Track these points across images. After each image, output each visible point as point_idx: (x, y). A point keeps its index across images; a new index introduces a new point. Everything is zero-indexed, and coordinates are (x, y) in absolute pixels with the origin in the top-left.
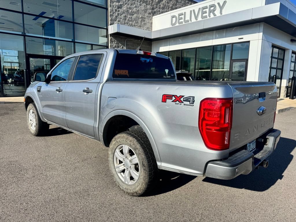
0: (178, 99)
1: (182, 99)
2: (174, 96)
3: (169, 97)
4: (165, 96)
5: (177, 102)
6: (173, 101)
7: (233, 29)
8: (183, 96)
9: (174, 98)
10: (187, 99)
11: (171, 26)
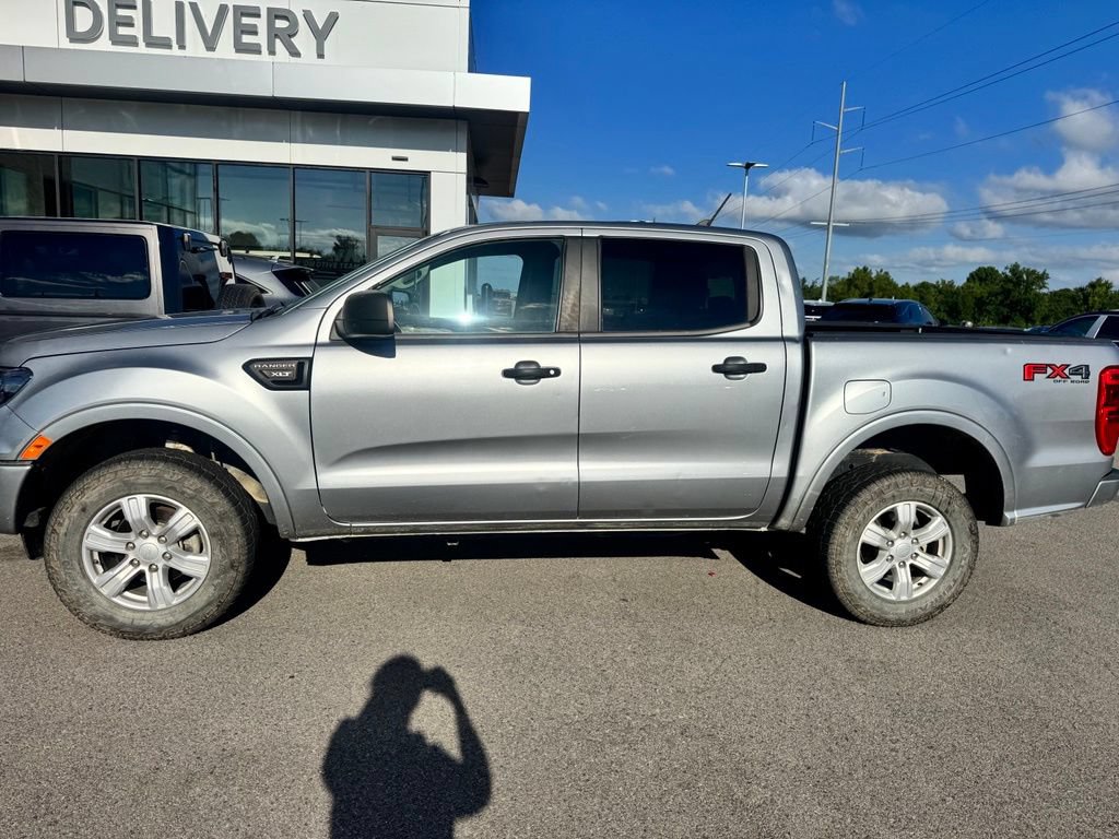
0: (1059, 372)
1: (1067, 371)
2: (1050, 365)
3: (1041, 368)
4: (1029, 368)
5: (1058, 378)
6: (1048, 377)
7: (371, 122)
8: (1068, 366)
9: (1049, 371)
10: (1076, 371)
11: (65, 44)
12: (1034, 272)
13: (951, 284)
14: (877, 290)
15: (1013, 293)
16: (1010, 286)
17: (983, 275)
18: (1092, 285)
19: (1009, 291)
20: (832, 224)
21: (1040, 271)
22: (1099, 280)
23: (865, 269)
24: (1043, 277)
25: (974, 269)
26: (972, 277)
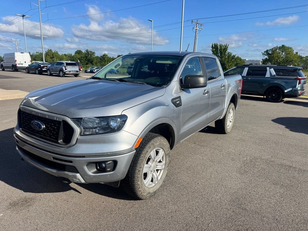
12: (92, 52)
13: (71, 55)
14: (55, 56)
15: (88, 57)
16: (87, 55)
17: (79, 52)
18: (104, 55)
19: (87, 57)
20: (42, 36)
21: (93, 51)
22: (105, 54)
23: (51, 50)
24: (94, 53)
25: (76, 50)
26: (76, 53)
